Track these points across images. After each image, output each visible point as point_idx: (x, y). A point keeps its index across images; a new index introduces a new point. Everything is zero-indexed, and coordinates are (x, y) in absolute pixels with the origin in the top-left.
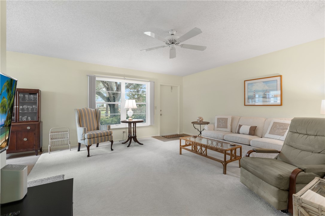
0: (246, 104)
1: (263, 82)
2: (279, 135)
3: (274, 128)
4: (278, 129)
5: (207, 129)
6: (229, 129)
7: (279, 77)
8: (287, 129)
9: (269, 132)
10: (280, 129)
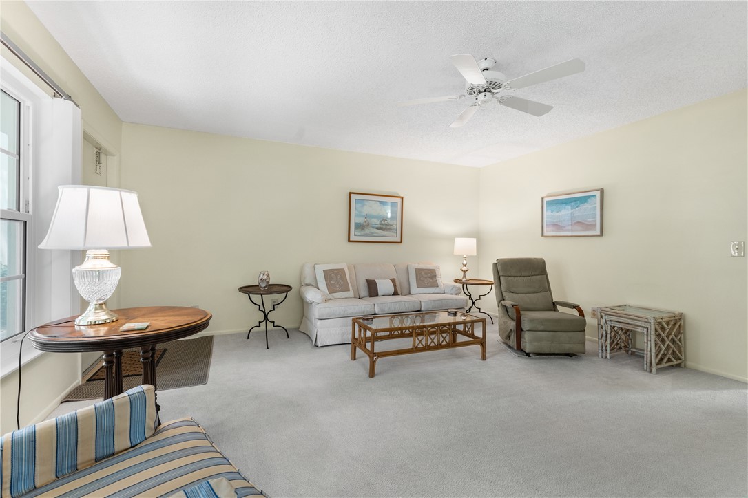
0: (351, 240)
2: (432, 286)
3: (420, 278)
4: (426, 278)
6: (351, 293)
7: (399, 200)
8: (435, 276)
9: (415, 284)
10: (428, 277)
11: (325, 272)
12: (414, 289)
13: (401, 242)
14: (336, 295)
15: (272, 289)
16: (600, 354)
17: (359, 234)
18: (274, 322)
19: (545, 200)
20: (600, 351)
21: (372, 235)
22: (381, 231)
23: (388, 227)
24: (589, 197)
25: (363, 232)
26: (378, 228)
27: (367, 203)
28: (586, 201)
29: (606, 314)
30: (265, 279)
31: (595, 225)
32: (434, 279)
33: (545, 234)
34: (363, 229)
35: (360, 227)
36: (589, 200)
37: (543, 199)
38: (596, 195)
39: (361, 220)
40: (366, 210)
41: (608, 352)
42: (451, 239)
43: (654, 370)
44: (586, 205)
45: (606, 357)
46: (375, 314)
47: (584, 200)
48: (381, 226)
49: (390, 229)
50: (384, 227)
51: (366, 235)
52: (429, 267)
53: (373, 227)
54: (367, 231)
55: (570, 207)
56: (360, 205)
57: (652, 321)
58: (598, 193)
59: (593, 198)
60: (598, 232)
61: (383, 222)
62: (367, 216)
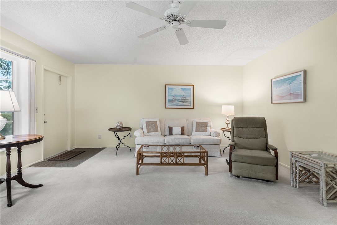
0: (166, 107)
1: (181, 88)
2: (204, 131)
3: (198, 127)
4: (201, 127)
5: (139, 136)
6: (159, 133)
7: (192, 87)
8: (207, 126)
9: (195, 130)
10: (202, 126)
11: (147, 122)
12: (194, 133)
13: (193, 108)
14: (150, 133)
15: (123, 129)
16: (292, 184)
17: (170, 104)
18: (124, 144)
19: (273, 81)
20: (292, 182)
21: (177, 105)
22: (182, 103)
23: (186, 101)
24: (297, 76)
25: (172, 104)
26: (180, 102)
27: (174, 89)
28: (295, 80)
29: (295, 157)
30: (119, 125)
31: (301, 95)
32: (206, 128)
33: (273, 102)
34: (173, 102)
35: (170, 101)
36: (297, 78)
37: (271, 80)
38: (301, 75)
39: (171, 98)
40: (174, 93)
41: (298, 183)
42: (220, 106)
43: (325, 203)
44: (295, 82)
45: (296, 187)
46: (165, 144)
47: (294, 78)
48: (182, 100)
49: (187, 102)
50: (184, 101)
51: (174, 105)
52: (205, 121)
53: (178, 101)
54: (174, 103)
55: (286, 84)
56: (171, 90)
57: (323, 166)
58: (302, 73)
59: (299, 77)
60: (302, 100)
61: (183, 98)
62: (174, 96)
